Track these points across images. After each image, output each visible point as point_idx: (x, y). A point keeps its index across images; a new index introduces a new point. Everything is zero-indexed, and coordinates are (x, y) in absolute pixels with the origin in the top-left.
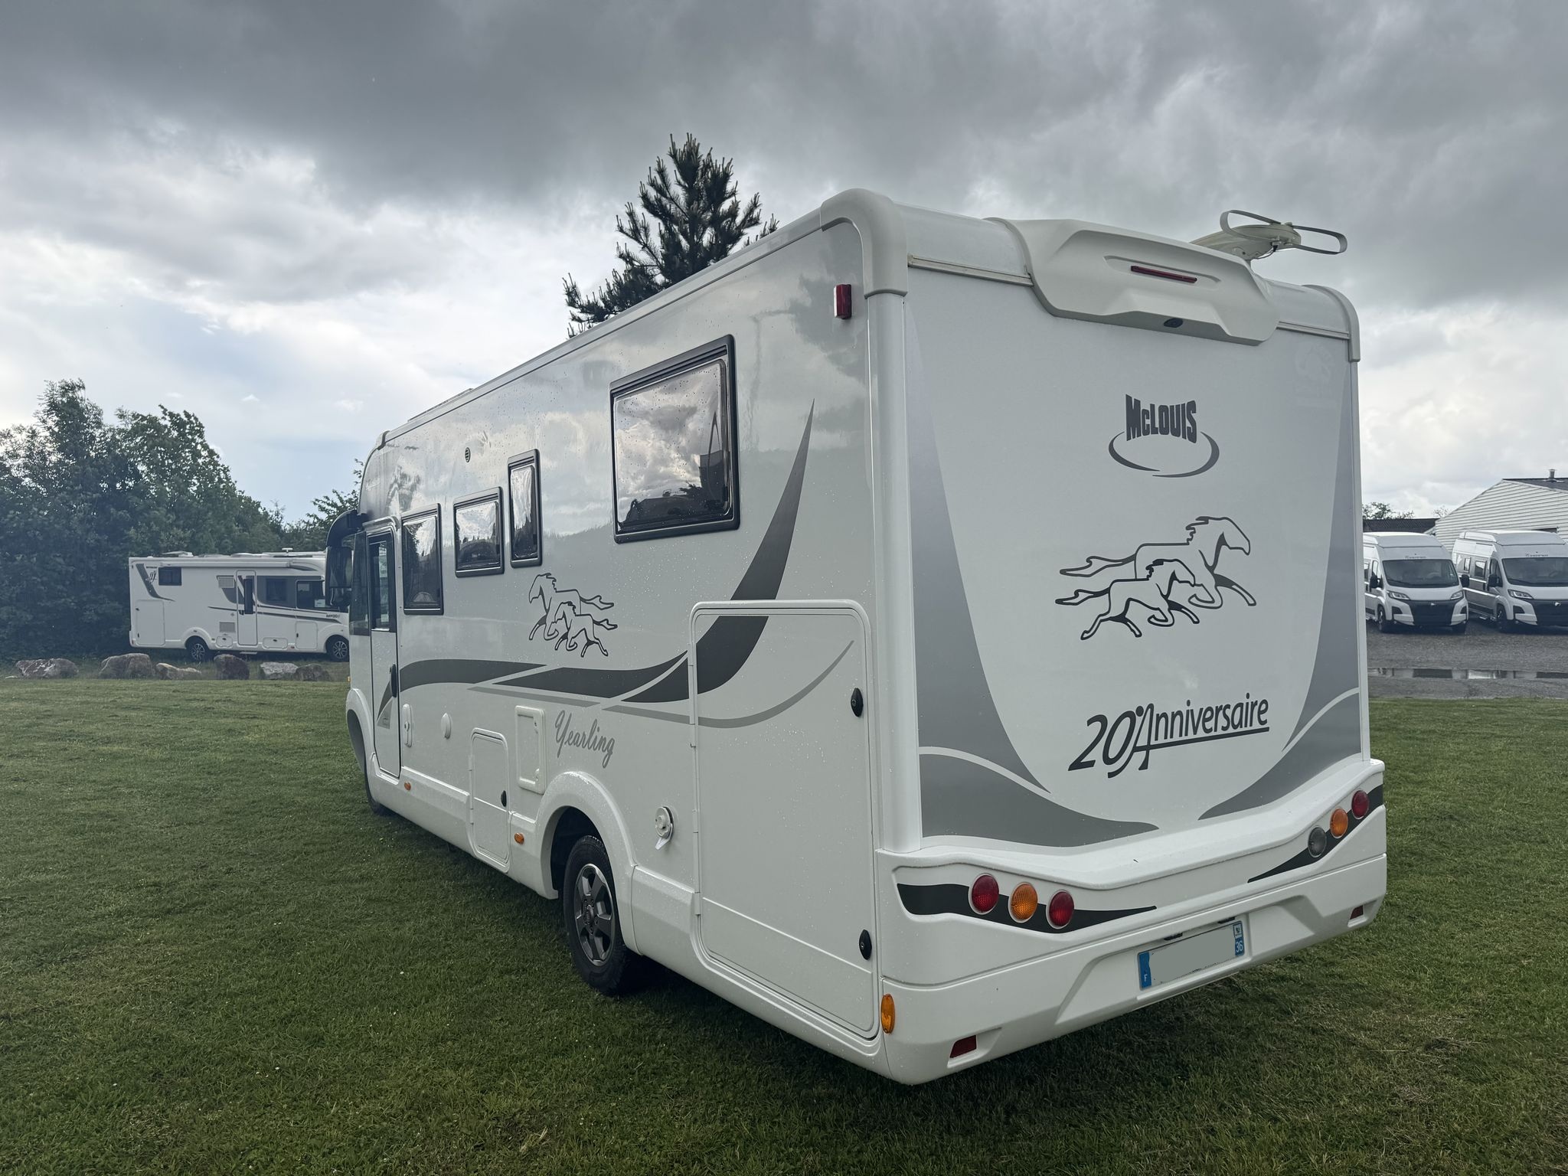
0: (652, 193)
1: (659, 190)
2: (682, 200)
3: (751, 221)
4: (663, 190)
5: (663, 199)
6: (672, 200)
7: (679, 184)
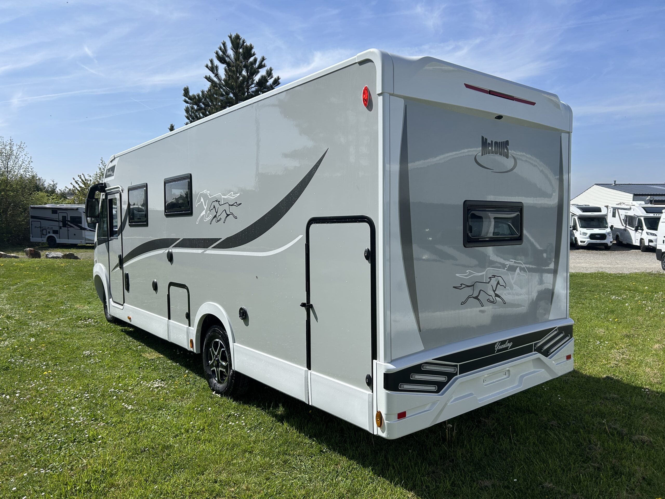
0: (221, 53)
1: (223, 52)
2: (232, 56)
3: (261, 66)
4: (224, 51)
5: (224, 56)
6: (228, 56)
7: (232, 49)
